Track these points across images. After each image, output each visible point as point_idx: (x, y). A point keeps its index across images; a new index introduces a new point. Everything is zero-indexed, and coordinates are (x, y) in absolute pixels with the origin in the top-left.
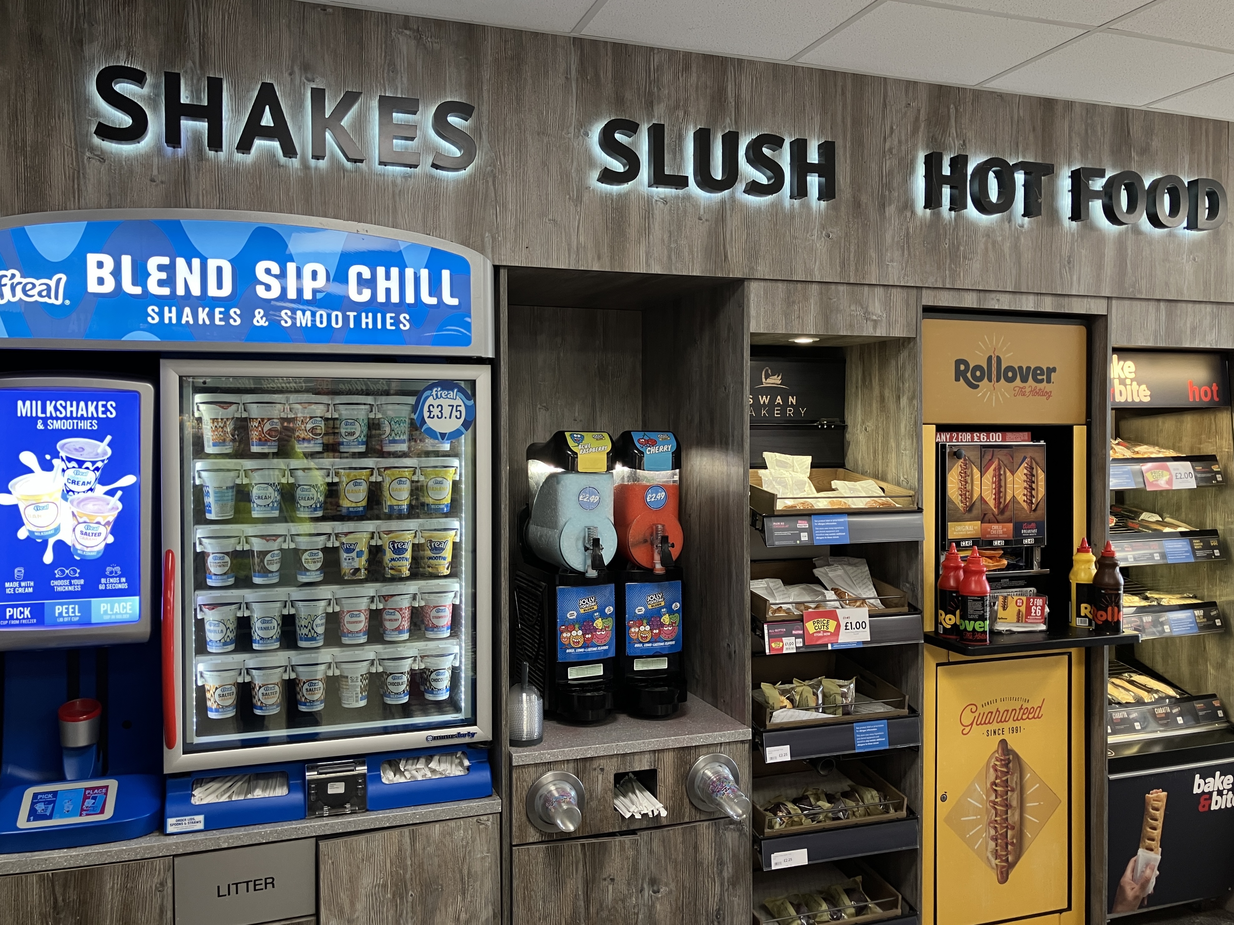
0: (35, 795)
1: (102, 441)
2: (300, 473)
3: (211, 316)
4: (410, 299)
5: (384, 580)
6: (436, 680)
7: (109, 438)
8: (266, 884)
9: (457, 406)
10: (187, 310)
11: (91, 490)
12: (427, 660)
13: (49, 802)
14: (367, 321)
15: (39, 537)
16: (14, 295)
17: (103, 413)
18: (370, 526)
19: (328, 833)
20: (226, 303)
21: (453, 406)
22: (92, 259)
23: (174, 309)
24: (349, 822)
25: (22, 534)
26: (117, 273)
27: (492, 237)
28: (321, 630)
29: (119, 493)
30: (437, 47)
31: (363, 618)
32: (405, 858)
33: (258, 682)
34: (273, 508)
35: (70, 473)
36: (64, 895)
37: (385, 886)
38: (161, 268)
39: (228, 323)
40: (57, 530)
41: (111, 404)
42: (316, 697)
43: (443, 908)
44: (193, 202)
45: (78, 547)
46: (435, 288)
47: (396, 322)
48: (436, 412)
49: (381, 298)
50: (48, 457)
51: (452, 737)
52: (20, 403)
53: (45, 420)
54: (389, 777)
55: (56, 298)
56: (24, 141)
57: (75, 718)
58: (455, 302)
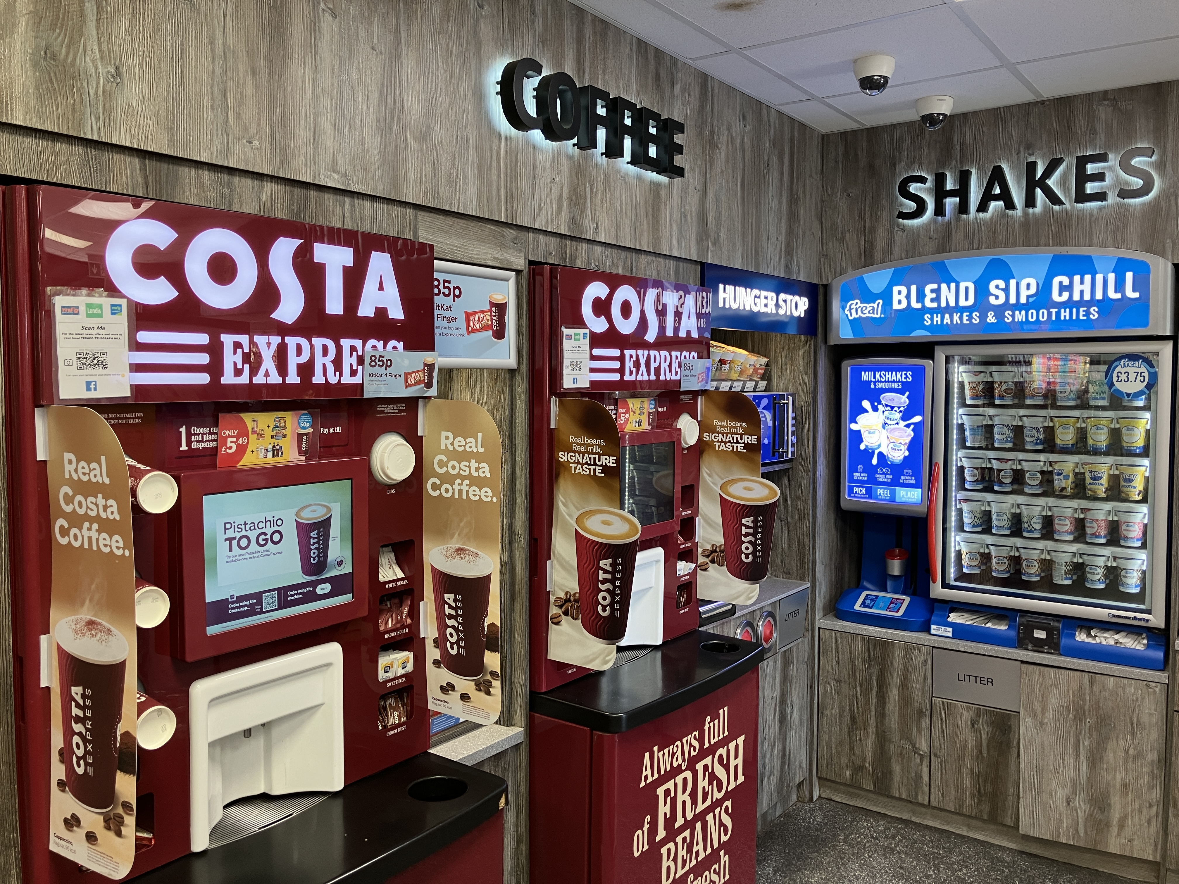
0: (867, 595)
1: (904, 395)
2: (1025, 419)
3: (961, 318)
4: (1099, 296)
5: (1085, 497)
6: (1126, 577)
7: (907, 393)
8: (988, 682)
9: (1141, 373)
10: (947, 316)
11: (897, 423)
12: (1118, 560)
13: (873, 601)
14: (1065, 314)
15: (871, 449)
16: (857, 314)
17: (905, 378)
18: (1076, 458)
19: (1029, 660)
20: (970, 309)
21: (1138, 373)
22: (896, 289)
23: (939, 315)
24: (1045, 658)
25: (862, 447)
26: (908, 297)
27: (1173, 242)
28: (1038, 526)
29: (912, 426)
30: (1129, 107)
31: (1068, 522)
32: (1085, 694)
33: (993, 554)
34: (1007, 441)
35: (886, 413)
36: (874, 652)
37: (1068, 708)
38: (932, 291)
39: (971, 322)
40: (879, 446)
41: (909, 373)
42: (1033, 571)
43: (1115, 740)
44: (953, 248)
45: (890, 456)
46: (1120, 286)
47: (1088, 313)
48: (1123, 377)
49: (1076, 297)
50: (876, 404)
51: (1129, 618)
52: (863, 373)
53: (875, 382)
54: (1081, 637)
55: (877, 314)
56: (865, 227)
57: (893, 557)
58: (1136, 295)
